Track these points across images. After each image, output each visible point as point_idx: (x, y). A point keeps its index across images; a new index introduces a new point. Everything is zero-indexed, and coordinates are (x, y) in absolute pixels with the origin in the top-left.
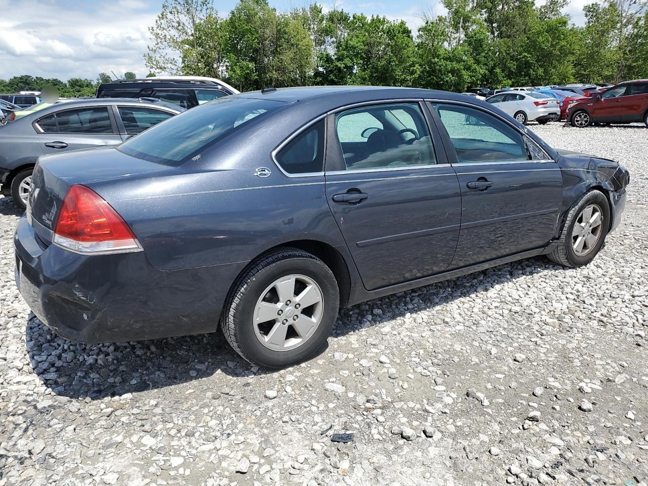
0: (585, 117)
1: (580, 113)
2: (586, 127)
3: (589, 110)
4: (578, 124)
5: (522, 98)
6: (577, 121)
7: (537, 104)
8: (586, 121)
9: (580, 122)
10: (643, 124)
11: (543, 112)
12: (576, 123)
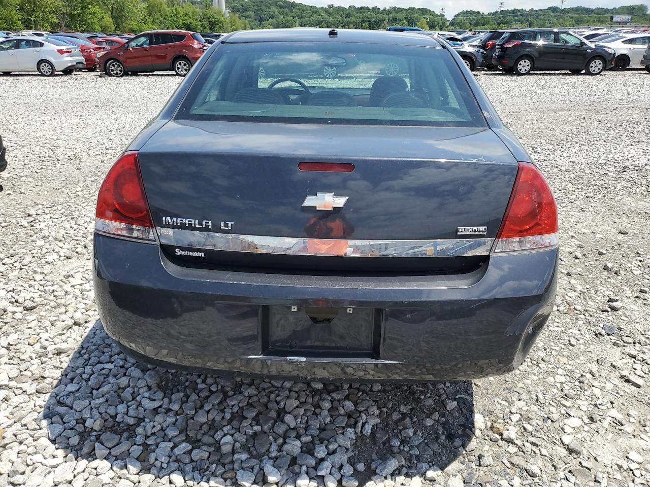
0: (119, 66)
1: (113, 62)
2: (122, 76)
3: (121, 59)
4: (114, 73)
5: (42, 45)
6: (113, 71)
7: (61, 52)
8: (121, 71)
9: (115, 72)
10: (174, 73)
11: (71, 61)
12: (112, 73)
